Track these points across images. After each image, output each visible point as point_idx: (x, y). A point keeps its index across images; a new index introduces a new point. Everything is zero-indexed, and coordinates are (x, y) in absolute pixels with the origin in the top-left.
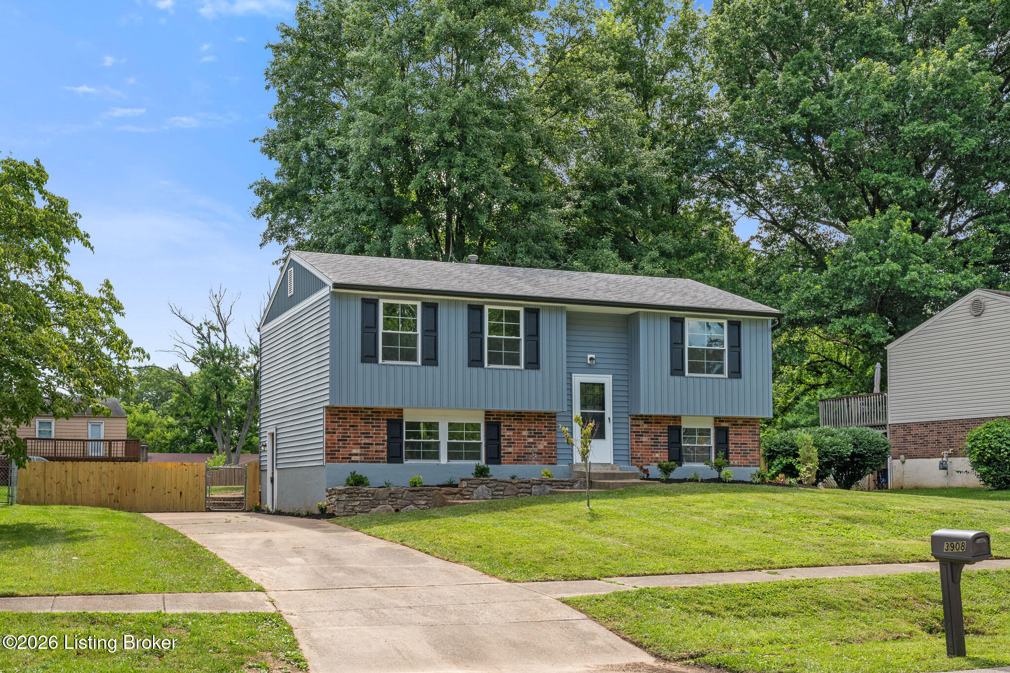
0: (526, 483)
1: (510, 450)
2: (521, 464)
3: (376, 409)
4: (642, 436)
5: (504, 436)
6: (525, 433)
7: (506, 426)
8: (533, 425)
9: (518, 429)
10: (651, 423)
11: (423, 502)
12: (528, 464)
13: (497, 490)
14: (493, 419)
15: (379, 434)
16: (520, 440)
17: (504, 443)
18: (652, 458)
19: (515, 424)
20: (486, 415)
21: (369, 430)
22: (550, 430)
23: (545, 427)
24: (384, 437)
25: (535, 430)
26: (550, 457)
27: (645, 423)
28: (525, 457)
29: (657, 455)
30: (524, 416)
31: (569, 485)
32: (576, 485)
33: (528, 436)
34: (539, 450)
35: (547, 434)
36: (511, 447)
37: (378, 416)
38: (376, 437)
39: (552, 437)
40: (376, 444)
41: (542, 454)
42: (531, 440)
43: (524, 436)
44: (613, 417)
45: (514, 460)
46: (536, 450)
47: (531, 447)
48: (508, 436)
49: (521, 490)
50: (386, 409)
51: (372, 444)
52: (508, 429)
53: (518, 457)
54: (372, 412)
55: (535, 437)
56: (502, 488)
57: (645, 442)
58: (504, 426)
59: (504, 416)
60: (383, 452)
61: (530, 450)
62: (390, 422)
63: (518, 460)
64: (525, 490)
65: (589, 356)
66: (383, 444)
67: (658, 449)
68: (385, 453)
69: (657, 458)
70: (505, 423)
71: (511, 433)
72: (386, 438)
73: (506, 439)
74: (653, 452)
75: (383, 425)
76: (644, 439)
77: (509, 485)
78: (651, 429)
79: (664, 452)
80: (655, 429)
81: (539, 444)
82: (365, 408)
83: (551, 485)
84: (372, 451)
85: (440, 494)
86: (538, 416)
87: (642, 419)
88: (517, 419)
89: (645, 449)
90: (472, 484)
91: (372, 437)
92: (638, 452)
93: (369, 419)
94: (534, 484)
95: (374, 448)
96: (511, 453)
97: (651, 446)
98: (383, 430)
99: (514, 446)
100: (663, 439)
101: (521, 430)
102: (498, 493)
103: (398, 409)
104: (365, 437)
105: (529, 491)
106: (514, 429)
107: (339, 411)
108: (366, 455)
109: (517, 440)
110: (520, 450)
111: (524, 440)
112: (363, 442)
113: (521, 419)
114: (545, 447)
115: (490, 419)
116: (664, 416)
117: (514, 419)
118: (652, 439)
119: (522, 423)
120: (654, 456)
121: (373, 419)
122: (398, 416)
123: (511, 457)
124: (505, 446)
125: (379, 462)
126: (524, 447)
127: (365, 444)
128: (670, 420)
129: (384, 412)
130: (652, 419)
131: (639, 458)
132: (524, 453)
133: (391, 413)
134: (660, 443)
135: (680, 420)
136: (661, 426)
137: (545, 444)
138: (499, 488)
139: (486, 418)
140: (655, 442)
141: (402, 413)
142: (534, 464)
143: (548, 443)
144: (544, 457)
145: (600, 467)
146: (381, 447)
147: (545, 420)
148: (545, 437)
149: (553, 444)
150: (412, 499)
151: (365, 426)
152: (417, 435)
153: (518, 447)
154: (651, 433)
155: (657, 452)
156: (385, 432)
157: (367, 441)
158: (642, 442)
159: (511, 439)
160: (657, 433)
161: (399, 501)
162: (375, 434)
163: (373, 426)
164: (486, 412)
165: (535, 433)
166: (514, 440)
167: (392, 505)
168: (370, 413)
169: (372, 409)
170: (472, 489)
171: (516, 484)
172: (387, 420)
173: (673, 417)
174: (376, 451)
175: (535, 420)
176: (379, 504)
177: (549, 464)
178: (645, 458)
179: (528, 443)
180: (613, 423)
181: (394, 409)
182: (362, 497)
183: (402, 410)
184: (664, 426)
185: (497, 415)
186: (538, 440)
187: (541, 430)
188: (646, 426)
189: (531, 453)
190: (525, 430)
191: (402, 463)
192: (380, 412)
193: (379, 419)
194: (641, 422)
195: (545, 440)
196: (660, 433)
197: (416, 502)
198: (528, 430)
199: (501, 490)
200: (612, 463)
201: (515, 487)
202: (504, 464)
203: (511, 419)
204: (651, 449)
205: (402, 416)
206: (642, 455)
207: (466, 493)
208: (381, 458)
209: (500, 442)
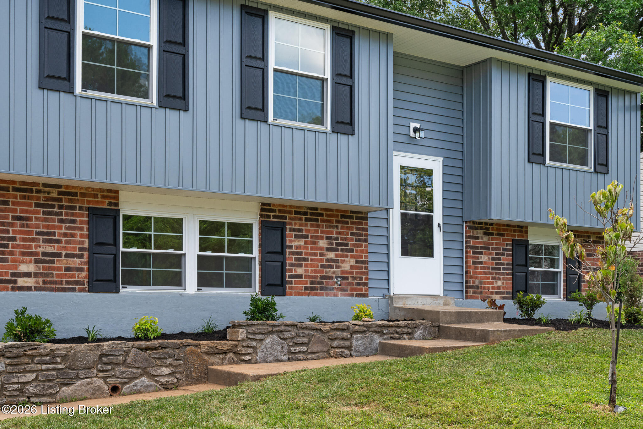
0: (343, 330)
1: (300, 271)
2: (316, 295)
3: (67, 187)
4: (481, 253)
5: (291, 247)
6: (322, 243)
7: (294, 230)
8: (335, 230)
9: (312, 237)
10: (492, 234)
11: (166, 371)
12: (327, 295)
13: (296, 344)
14: (275, 217)
15: (73, 235)
16: (315, 254)
17: (291, 259)
18: (493, 288)
19: (308, 229)
20: (262, 210)
21: (54, 227)
22: (359, 240)
23: (352, 234)
24: (82, 243)
25: (337, 239)
26: (359, 284)
27: (485, 234)
28: (321, 283)
29: (499, 283)
30: (321, 215)
31: (408, 333)
32: (418, 334)
33: (328, 249)
34: (343, 272)
35: (354, 245)
36: (300, 266)
37: (71, 201)
38: (67, 242)
39: (362, 251)
40: (67, 256)
41: (347, 278)
42: (331, 255)
43: (321, 249)
44: (444, 224)
45: (306, 288)
46: (338, 272)
47: (331, 267)
48: (297, 247)
49: (335, 343)
50: (87, 189)
51: (59, 255)
52: (296, 236)
53: (312, 283)
54: (60, 193)
55: (337, 250)
56: (305, 340)
57: (485, 263)
58: (291, 230)
59: (290, 212)
60: (80, 270)
61: (330, 272)
62: (94, 213)
63: (312, 289)
64: (341, 342)
65: (413, 125)
66: (81, 256)
67: (500, 274)
68: (85, 273)
69: (499, 288)
70: (292, 225)
71: (301, 243)
72: (86, 244)
73: (293, 253)
74: (494, 278)
75: (82, 218)
76: (484, 258)
77: (317, 334)
78: (492, 244)
79: (507, 279)
80: (497, 244)
81: (343, 262)
82: (45, 185)
83: (381, 333)
84: (59, 269)
85: (197, 354)
86: (342, 216)
87: (481, 229)
88: (310, 220)
89: (485, 273)
90: (255, 333)
91: (58, 241)
92: (476, 278)
93: (53, 206)
94: (356, 332)
95: (63, 262)
96: (300, 276)
97: (493, 269)
98: (81, 229)
99: (306, 266)
100: (506, 259)
101: (317, 237)
102: (298, 349)
103: (110, 191)
104: (45, 241)
105: (347, 343)
106: (306, 237)
108: (46, 275)
109: (311, 254)
110: (315, 271)
111: (322, 255)
112: (40, 250)
113: (317, 220)
114: (351, 267)
115: (269, 217)
116: (508, 226)
117: (306, 220)
118: (493, 259)
119: (318, 226)
120: (495, 285)
121: (61, 207)
122: (110, 204)
123: (301, 283)
124: (292, 265)
125: (73, 290)
126: (322, 266)
127: (45, 254)
128: (515, 231)
129: (83, 195)
130: (493, 229)
131: (477, 287)
132: (322, 277)
133: (96, 196)
134: (503, 264)
135: (526, 232)
136: (504, 240)
137: (352, 262)
138: (300, 340)
139: (261, 216)
140: (496, 264)
141: (117, 198)
142: (335, 295)
143: (357, 262)
144: (350, 284)
146: (77, 260)
147: (353, 223)
148: (352, 251)
149: (363, 262)
150: (145, 364)
151: (45, 220)
152: (145, 242)
153: (312, 266)
154: (493, 249)
155: (499, 279)
156: (86, 232)
157: (49, 249)
158: (481, 263)
159: (300, 253)
160: (499, 249)
161: (119, 370)
162: (65, 235)
163: (61, 221)
164: (263, 204)
165: (337, 244)
166: (306, 254)
167: (104, 378)
168: (55, 195)
169: (60, 186)
170: (254, 344)
171: (328, 332)
172: (89, 209)
173: (519, 227)
174: (67, 269)
175: (338, 222)
176: (78, 377)
177: (358, 295)
178: (484, 288)
179: (328, 260)
180: (444, 232)
181: (102, 190)
182: (41, 363)
183: (117, 192)
184: (508, 240)
185: (280, 211)
186: (342, 256)
187: (346, 239)
188: (486, 239)
189: (331, 278)
190: (322, 238)
191: (117, 291)
192: (75, 194)
193: (74, 208)
194: (480, 233)
195: (352, 257)
196: (504, 250)
197: (152, 371)
198: (328, 238)
199: (302, 344)
200: (442, 295)
201: (325, 338)
202: (291, 294)
203: (301, 219)
204: (492, 274)
205: (117, 204)
206: (481, 283)
207: (244, 351)
208: (77, 283)
209: (285, 259)
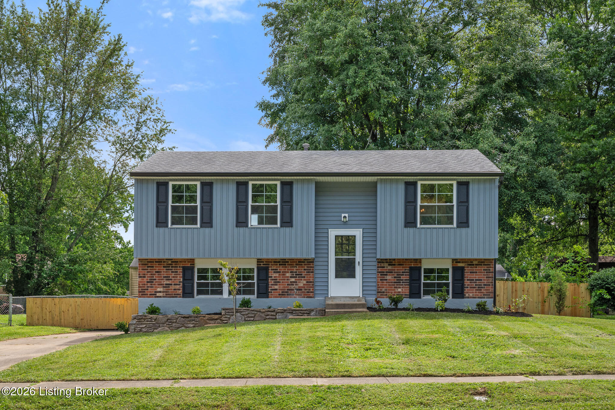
0: (272, 312)
1: (276, 287)
2: (285, 297)
3: (175, 259)
4: (387, 275)
5: (272, 277)
6: (288, 275)
7: (273, 270)
8: (295, 268)
9: (283, 272)
10: (395, 265)
11: (192, 326)
12: (291, 297)
13: (249, 317)
14: (263, 265)
15: (176, 277)
16: (284, 280)
17: (271, 282)
18: (395, 292)
19: (281, 268)
20: (258, 262)
21: (170, 274)
22: (309, 272)
23: (304, 270)
24: (180, 279)
25: (296, 272)
26: (308, 292)
27: (389, 265)
28: (288, 292)
29: (400, 290)
30: (288, 262)
33: (291, 277)
34: (299, 287)
35: (306, 275)
36: (277, 285)
37: (176, 264)
38: (174, 280)
39: (310, 277)
40: (174, 285)
41: (302, 290)
42: (293, 280)
43: (288, 277)
44: (363, 262)
45: (279, 295)
46: (297, 287)
47: (293, 285)
48: (275, 277)
49: (268, 317)
50: (182, 259)
51: (171, 284)
52: (274, 272)
53: (282, 292)
54: (172, 262)
55: (296, 277)
56: (253, 315)
57: (389, 280)
58: (271, 270)
59: (271, 262)
60: (179, 290)
61: (292, 287)
62: (185, 269)
63: (282, 295)
64: (271, 317)
65: (343, 215)
66: (180, 285)
67: (400, 285)
68: (181, 291)
69: (399, 292)
70: (272, 267)
71: (277, 275)
72: (182, 280)
73: (273, 280)
74: (396, 287)
75: (180, 271)
76: (389, 277)
77: (258, 313)
78: (395, 270)
79: (405, 287)
80: (397, 270)
81: (299, 282)
82: (166, 259)
83: (292, 313)
84: (172, 289)
85: (204, 320)
86: (299, 262)
87: (386, 262)
88: (282, 265)
89: (389, 285)
90: (228, 312)
91: (171, 280)
92: (383, 287)
93: (169, 267)
94: (278, 313)
95: (173, 287)
96: (276, 290)
97: (394, 282)
98: (180, 274)
99: (280, 285)
100: (405, 277)
101: (285, 272)
102: (249, 319)
103: (191, 259)
104: (166, 280)
105: (274, 317)
106: (280, 272)
107: (148, 262)
108: (167, 292)
109: (282, 280)
110: (284, 287)
111: (287, 280)
112: (165, 283)
113: (285, 265)
114: (304, 284)
115: (260, 265)
116: (406, 260)
117: (280, 265)
118: (395, 277)
119: (286, 267)
120: (396, 291)
121: (172, 267)
122: (191, 264)
123: (277, 292)
124: (272, 285)
125: (177, 297)
126: (288, 285)
127: (166, 284)
128: (411, 262)
129: (180, 262)
130: (395, 262)
131: (384, 292)
132: (288, 290)
133: (185, 262)
134: (403, 280)
135: (420, 262)
136: (404, 267)
137: (305, 282)
138: (250, 315)
139: (257, 264)
140: (397, 280)
141: (194, 262)
142: (295, 297)
143: (307, 282)
144: (303, 292)
145: (348, 299)
146: (178, 286)
147: (305, 265)
148: (305, 277)
149: (310, 282)
150: (183, 323)
151: (166, 272)
152: (205, 278)
153: (282, 285)
154: (395, 272)
155: (400, 288)
156: (181, 276)
157: (168, 282)
158: (387, 280)
159: (277, 280)
160: (400, 272)
161: (174, 324)
162: (174, 277)
163: (172, 272)
164: (258, 260)
165: (296, 275)
166: (279, 280)
167: (169, 327)
168: (170, 263)
169: (172, 259)
170: (229, 316)
171: (264, 312)
172: (182, 267)
173: (414, 260)
174: (174, 290)
175: (296, 264)
176: (159, 327)
177: (307, 297)
178: (389, 292)
179: (291, 282)
180: (363, 266)
181: (188, 260)
182: (147, 321)
183: (194, 260)
184: (407, 267)
185: (266, 262)
186: (298, 280)
187: (301, 272)
188: (390, 267)
189: (293, 290)
190: (288, 272)
191: (194, 297)
192: (177, 262)
193: (177, 267)
194: (386, 265)
195: (304, 280)
196: (403, 272)
197: (186, 325)
198: (291, 272)
199: (252, 317)
200: (361, 296)
201: (263, 315)
202: (271, 297)
203: (277, 265)
204: (394, 285)
205: (194, 264)
206: (386, 290)
207: (224, 319)
208: (178, 294)
209: (268, 282)
